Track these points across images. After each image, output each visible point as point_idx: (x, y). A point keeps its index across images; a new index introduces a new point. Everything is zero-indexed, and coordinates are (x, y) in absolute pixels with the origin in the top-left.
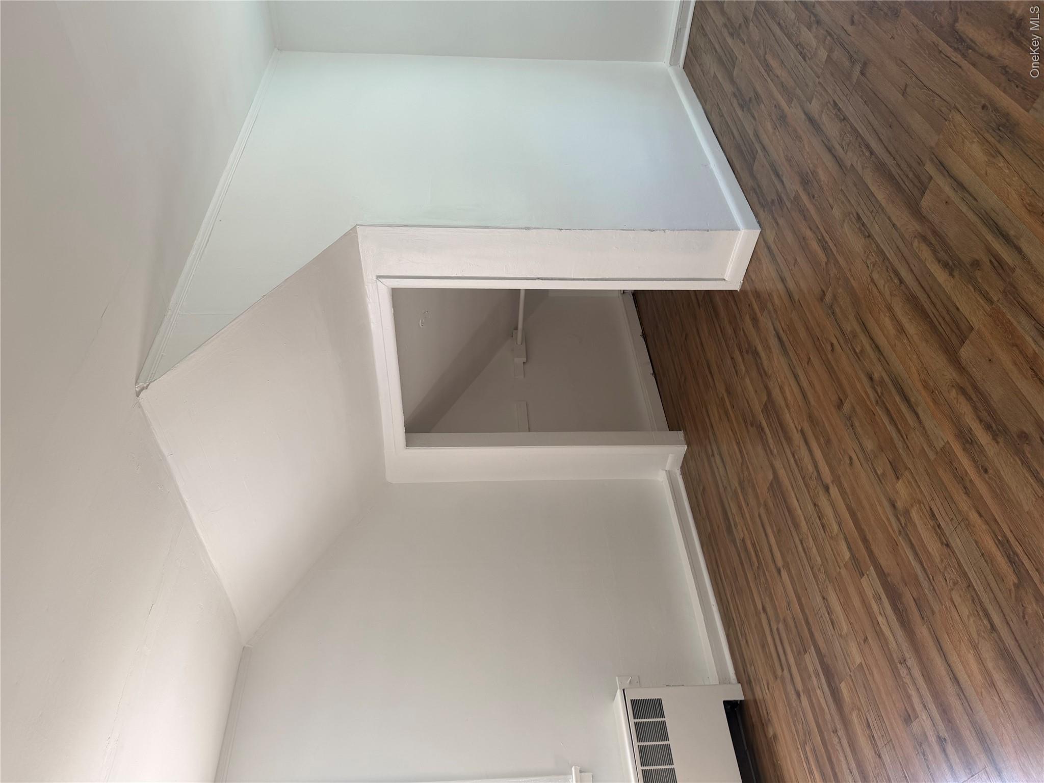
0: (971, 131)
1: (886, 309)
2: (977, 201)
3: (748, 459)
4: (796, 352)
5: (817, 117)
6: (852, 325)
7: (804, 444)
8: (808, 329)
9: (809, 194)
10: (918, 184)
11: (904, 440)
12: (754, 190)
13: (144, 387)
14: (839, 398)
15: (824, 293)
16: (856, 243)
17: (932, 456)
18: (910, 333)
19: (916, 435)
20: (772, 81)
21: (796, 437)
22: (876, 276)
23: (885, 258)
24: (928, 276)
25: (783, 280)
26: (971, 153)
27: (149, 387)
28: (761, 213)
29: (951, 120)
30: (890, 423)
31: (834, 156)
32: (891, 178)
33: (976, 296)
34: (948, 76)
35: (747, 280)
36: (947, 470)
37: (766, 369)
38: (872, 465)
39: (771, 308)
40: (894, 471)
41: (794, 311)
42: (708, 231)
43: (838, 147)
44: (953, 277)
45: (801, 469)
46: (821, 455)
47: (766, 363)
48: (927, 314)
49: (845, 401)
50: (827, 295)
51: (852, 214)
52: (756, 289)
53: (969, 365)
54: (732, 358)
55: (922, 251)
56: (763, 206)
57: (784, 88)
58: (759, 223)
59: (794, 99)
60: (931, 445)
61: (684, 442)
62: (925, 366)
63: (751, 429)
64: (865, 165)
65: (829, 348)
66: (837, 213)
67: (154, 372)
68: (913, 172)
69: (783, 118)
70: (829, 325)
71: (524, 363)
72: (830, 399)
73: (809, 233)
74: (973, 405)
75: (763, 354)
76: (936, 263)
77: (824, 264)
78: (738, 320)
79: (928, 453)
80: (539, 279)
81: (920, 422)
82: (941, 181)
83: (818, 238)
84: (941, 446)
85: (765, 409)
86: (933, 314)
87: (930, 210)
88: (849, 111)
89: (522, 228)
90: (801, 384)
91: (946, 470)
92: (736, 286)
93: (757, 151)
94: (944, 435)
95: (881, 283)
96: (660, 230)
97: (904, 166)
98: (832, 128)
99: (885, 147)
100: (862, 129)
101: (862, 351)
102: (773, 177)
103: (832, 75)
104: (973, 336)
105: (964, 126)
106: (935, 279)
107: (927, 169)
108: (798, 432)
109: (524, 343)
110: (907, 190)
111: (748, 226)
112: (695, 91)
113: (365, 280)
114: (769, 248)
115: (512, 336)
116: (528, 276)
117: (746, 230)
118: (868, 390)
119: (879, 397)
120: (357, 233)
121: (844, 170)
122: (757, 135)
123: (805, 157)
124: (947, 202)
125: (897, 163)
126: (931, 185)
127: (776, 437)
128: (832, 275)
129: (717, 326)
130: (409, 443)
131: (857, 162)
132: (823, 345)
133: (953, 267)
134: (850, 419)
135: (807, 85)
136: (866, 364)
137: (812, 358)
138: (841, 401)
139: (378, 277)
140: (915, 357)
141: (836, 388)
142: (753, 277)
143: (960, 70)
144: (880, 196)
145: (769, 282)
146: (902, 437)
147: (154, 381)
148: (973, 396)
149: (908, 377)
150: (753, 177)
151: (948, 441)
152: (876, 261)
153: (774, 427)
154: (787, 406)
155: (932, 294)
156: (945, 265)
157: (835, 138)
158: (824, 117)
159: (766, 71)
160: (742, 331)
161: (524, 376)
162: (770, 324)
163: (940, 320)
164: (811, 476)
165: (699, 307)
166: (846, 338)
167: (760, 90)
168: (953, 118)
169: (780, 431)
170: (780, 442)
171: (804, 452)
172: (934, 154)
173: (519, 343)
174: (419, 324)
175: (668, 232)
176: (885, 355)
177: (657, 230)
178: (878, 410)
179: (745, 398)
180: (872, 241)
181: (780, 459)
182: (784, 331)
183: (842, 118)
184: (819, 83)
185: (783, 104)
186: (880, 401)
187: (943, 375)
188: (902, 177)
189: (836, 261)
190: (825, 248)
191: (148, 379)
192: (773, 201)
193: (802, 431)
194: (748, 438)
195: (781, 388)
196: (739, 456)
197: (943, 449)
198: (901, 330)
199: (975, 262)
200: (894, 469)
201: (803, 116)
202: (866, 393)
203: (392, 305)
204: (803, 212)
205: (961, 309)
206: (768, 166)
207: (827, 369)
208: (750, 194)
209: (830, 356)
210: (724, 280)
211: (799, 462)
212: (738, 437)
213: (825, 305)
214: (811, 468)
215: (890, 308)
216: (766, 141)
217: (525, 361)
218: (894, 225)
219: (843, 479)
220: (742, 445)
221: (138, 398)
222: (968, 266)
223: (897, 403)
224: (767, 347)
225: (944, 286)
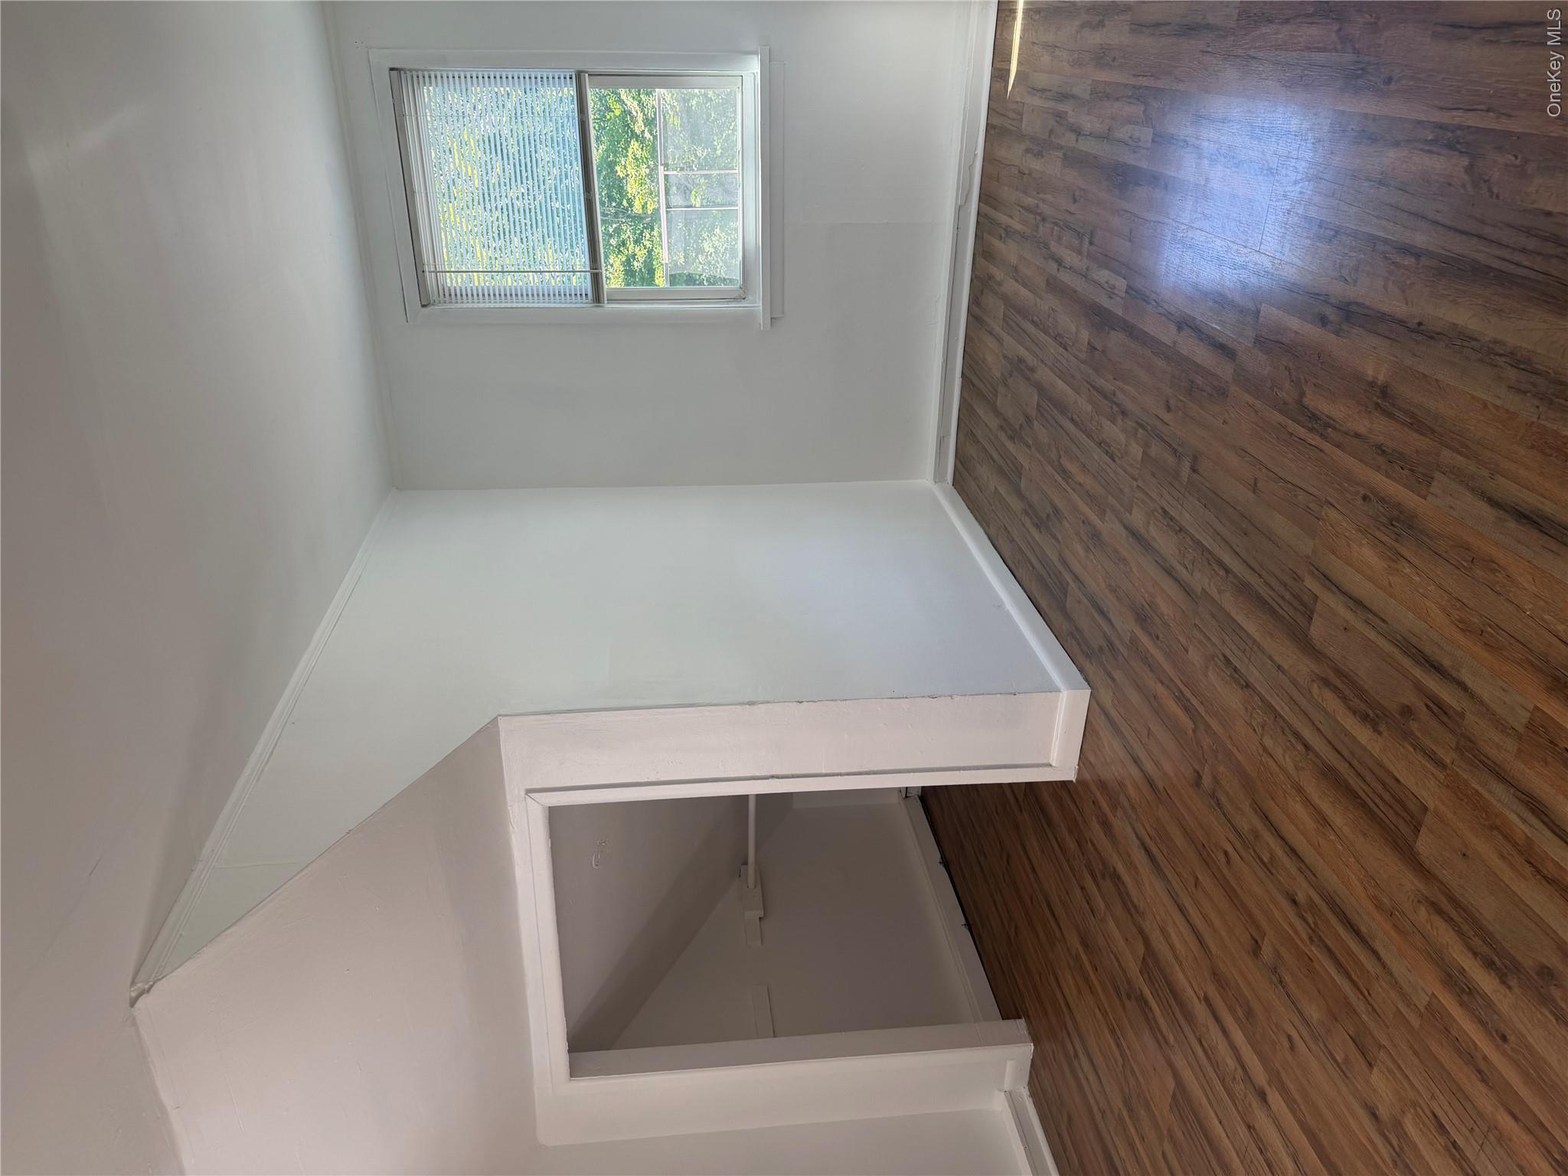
0: (1356, 531)
1: (1294, 791)
2: (1387, 623)
3: (1132, 1057)
4: (1174, 870)
5: (1142, 531)
6: (1248, 820)
7: (1213, 1020)
8: (1187, 834)
9: (1150, 634)
10: (1300, 607)
11: (1367, 999)
12: (1072, 634)
13: (144, 990)
14: (1253, 938)
15: (1199, 777)
16: (1231, 698)
17: (1415, 1022)
18: (1338, 824)
19: (1381, 987)
20: (1074, 490)
21: (1200, 1010)
22: (1268, 742)
23: (1277, 716)
24: (1343, 735)
25: (1136, 761)
26: (1362, 558)
27: (152, 991)
28: (1087, 666)
29: (1325, 518)
30: (1339, 972)
31: (1176, 580)
32: (1261, 602)
33: (1420, 759)
34: (1309, 464)
35: (1084, 764)
36: (1444, 1043)
37: (1135, 900)
38: (1325, 1045)
39: (1126, 804)
40: (1363, 1054)
41: (1160, 806)
42: (1015, 694)
43: (1179, 568)
44: (1380, 733)
45: (1215, 1065)
46: (1243, 1038)
47: (1133, 892)
48: (1355, 792)
49: (1263, 943)
50: (1204, 777)
51: (1217, 656)
52: (1099, 776)
53: (1436, 866)
54: (1082, 888)
55: (1326, 700)
56: (1087, 656)
57: (1091, 498)
58: (1087, 680)
59: (1108, 510)
60: (1409, 1004)
61: (1029, 1038)
62: (1370, 873)
63: (1127, 1003)
64: (1222, 588)
65: (1222, 858)
66: (1195, 657)
67: (163, 964)
68: (1291, 592)
69: (1096, 535)
70: (1216, 823)
71: (760, 918)
72: (1239, 941)
73: (1160, 689)
74: (1456, 929)
75: (1126, 878)
76: (1351, 715)
77: (1190, 732)
78: (1082, 827)
79: (1407, 1016)
80: (773, 777)
81: (1384, 966)
82: (1331, 600)
83: (1174, 694)
84: (1425, 1003)
85: (1145, 968)
86: (1364, 791)
87: (1325, 641)
88: (1186, 519)
89: (743, 704)
90: (1191, 921)
91: (1442, 1045)
92: (1070, 775)
93: (1068, 583)
94: (1426, 985)
95: (1278, 752)
96: (945, 696)
97: (1273, 582)
98: (1166, 544)
99: (1244, 561)
100: (1208, 542)
101: (1273, 858)
102: (1096, 615)
103: (1154, 475)
104: (1429, 819)
105: (1344, 524)
106: (1354, 739)
107: (1308, 586)
108: (1200, 1002)
109: (759, 886)
110: (1288, 617)
111: (1072, 686)
112: (972, 512)
113: (509, 797)
114: (1107, 715)
115: (740, 876)
116: (758, 774)
117: (1070, 691)
118: (1293, 920)
119: (1313, 930)
120: (498, 728)
121: (1194, 597)
122: (1065, 563)
123: (1136, 584)
124: (1346, 629)
125: (1265, 581)
126: (1319, 607)
127: (1168, 1014)
128: (1205, 747)
129: (1051, 836)
130: (575, 1071)
131: (1209, 585)
132: (1211, 853)
133: (1377, 719)
134: (1276, 972)
135: (1121, 491)
136: (1281, 879)
137: (1200, 878)
138: (1256, 942)
139: (529, 791)
140: (1352, 860)
141: (1245, 922)
142: (1092, 759)
143: (1322, 454)
144: (1251, 627)
145: (1116, 765)
146: (1362, 993)
147: (163, 978)
148: (1454, 914)
149: (1348, 893)
150: (1068, 616)
151: (1433, 993)
152: (1265, 721)
153: (1162, 996)
154: (1177, 958)
155: (1355, 762)
156: (1365, 718)
157: (1172, 555)
158: (1152, 529)
159: (1063, 478)
160: (1089, 842)
161: (762, 942)
162: (1129, 829)
163: (1377, 800)
164: (1234, 1077)
165: (1021, 811)
166: (1244, 841)
167: (1060, 504)
168: (1327, 516)
169: (1173, 1002)
170: (1176, 1023)
171: (1215, 1034)
172: (1313, 565)
173: (751, 886)
174: (591, 863)
175: (957, 698)
176: (1306, 861)
177: (940, 696)
178: (1315, 952)
179: (1112, 952)
180: (1253, 693)
181: (1181, 1051)
182: (1151, 838)
183: (1178, 529)
184: (1138, 487)
185: (1094, 518)
186: (1315, 936)
187: (1401, 885)
188: (1276, 599)
189: (1208, 726)
190: (1187, 708)
191: (153, 976)
192: (1101, 649)
193: (1207, 1000)
194: (1126, 1020)
195: (1163, 930)
196: (1117, 1053)
197: (1428, 1007)
198: (1324, 821)
199: (1406, 709)
200: (1363, 1052)
201: (1124, 532)
202: (1291, 925)
203: (548, 834)
204: (1146, 659)
205: (1402, 780)
206: (1085, 601)
207: (1226, 892)
208: (1067, 641)
209: (1226, 871)
210: (1051, 765)
211: (1210, 1053)
212: (1110, 1020)
213: (1204, 792)
214: (1231, 1063)
215: (1299, 790)
216: (1077, 568)
217: (762, 916)
218: (1279, 667)
219: (1283, 1075)
220: (1119, 1032)
221: (133, 1009)
222: (1397, 716)
223: (1341, 938)
224: (1131, 866)
225: (1369, 747)
